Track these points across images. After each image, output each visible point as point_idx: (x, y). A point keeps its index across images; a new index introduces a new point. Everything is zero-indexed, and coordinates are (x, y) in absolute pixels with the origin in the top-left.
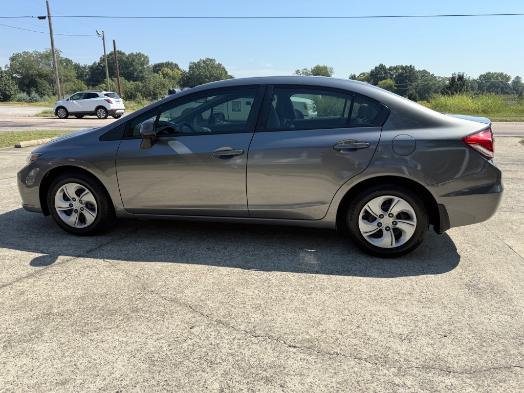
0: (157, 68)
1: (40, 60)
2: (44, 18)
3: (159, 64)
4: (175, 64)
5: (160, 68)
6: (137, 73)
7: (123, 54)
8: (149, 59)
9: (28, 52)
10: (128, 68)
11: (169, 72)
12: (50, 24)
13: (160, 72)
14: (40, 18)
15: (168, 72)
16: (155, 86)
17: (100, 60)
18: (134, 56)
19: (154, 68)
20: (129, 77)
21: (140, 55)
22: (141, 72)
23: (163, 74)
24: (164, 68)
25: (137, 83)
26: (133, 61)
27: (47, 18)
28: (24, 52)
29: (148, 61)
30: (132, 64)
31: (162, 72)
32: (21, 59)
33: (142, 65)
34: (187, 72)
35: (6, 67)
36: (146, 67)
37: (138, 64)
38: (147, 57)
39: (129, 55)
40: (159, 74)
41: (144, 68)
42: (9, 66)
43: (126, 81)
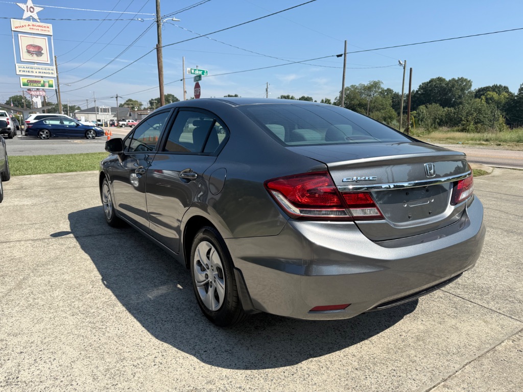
0: (481, 93)
1: (363, 91)
2: (340, 56)
3: (484, 88)
4: (505, 87)
5: (485, 92)
6: (456, 99)
7: (444, 80)
8: (472, 84)
9: (355, 85)
10: (446, 94)
11: (494, 96)
12: (345, 60)
13: (483, 97)
14: (338, 56)
15: (492, 96)
16: (470, 111)
17: (418, 87)
18: (456, 81)
19: (476, 92)
20: (445, 103)
21: (462, 80)
22: (460, 97)
23: (487, 99)
24: (489, 92)
25: (450, 109)
26: (453, 86)
27: (343, 56)
28: (352, 86)
29: (471, 85)
30: (450, 90)
31: (486, 96)
32: (348, 92)
33: (463, 90)
34: (516, 94)
35: (335, 99)
36: (467, 92)
37: (458, 89)
38: (469, 81)
39: (450, 80)
40: (482, 99)
41: (464, 94)
42: (338, 98)
43: (441, 107)
